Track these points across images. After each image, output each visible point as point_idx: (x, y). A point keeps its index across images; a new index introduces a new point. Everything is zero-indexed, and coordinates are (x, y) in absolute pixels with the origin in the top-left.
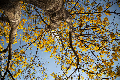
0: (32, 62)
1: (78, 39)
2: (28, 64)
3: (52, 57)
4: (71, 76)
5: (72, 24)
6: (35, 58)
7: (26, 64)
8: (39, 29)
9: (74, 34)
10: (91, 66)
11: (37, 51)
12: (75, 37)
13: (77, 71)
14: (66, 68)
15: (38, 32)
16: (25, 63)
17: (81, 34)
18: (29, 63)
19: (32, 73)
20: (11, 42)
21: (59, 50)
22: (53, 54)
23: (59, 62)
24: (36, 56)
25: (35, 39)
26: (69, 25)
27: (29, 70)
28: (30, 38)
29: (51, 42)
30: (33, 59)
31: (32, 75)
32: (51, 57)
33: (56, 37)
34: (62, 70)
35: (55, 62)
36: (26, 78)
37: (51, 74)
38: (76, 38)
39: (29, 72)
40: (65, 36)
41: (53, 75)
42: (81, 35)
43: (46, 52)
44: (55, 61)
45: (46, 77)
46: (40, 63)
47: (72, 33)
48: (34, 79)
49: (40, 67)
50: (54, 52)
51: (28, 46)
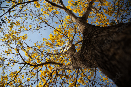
0: (43, 20)
1: (54, 71)
2: (43, 15)
3: (43, 40)
4: (20, 54)
5: (68, 69)
6: (47, 24)
7: (44, 13)
8: (74, 35)
9: (59, 68)
10: (23, 78)
11: (53, 28)
12: (56, 68)
13: (23, 62)
14: (28, 51)
15: (72, 32)
16: (45, 12)
17: (59, 75)
18: (44, 16)
20: (67, 11)
21: (49, 49)
22: (46, 42)
23: (37, 46)
24: (49, 25)
25: (65, 28)
26: (68, 66)
27: (37, 15)
28: (68, 24)
29: (59, 43)
30: (47, 22)
31: (31, 16)
32: (44, 39)
33: (62, 49)
34: (28, 46)
35: (37, 42)
36: (30, 10)
37: (27, 35)
38: (55, 69)
39: (35, 14)
40: (61, 59)
42: (57, 74)
43: (50, 36)
44: (39, 42)
45: (25, 30)
46: (41, 27)
47: (61, 67)
48: (27, 18)
49: (37, 26)
50: (47, 43)
51: (60, 21)
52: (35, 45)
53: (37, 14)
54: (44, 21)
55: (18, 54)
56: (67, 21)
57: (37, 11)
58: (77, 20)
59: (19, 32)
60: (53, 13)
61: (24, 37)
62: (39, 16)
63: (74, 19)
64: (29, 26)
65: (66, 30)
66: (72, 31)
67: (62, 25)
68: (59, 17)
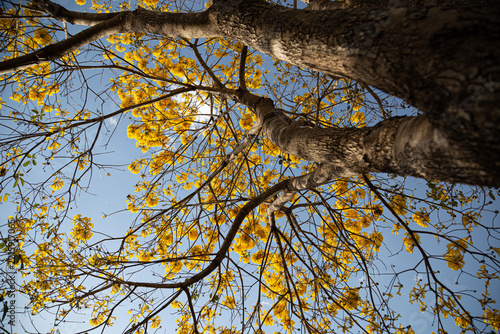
0: (65, 125)
2: (46, 111)
3: (134, 172)
4: (137, 285)
7: (39, 103)
11: (122, 111)
12: (276, 206)
14: (136, 243)
16: (38, 95)
19: (27, 154)
22: (150, 169)
23: (140, 207)
24: (101, 119)
25: (144, 64)
28: (139, 43)
30: (86, 117)
31: (21, 158)
32: (133, 167)
34: (124, 238)
35: (129, 196)
37: (79, 216)
39: (25, 137)
41: (79, 224)
43: (134, 136)
44: (134, 192)
46: (90, 151)
48: (15, 176)
49: (75, 163)
50: (157, 166)
51: (114, 66)
52: (131, 211)
54: (74, 123)
55: (132, 291)
56: (127, 39)
59: (56, 237)
60: (61, 69)
61: (84, 230)
62: (41, 131)
64: (53, 188)
65: (153, 67)
66: (171, 48)
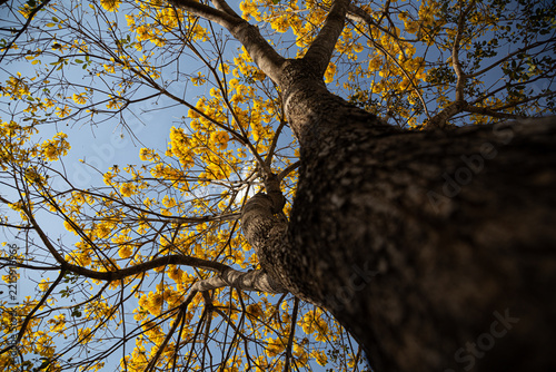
0: (137, 68)
1: (194, 292)
2: (135, 47)
3: (141, 156)
4: (36, 227)
6: (157, 87)
7: (137, 36)
8: (279, 131)
9: (215, 283)
10: (58, 328)
11: (183, 102)
12: (202, 284)
14: (79, 207)
15: (268, 117)
16: (145, 33)
18: (140, 50)
19: (87, 55)
21: (168, 196)
22: (154, 167)
23: (114, 184)
24: (163, 92)
27: (105, 48)
28: (250, 80)
29: (212, 166)
30: (153, 77)
31: (81, 52)
32: (145, 153)
33: (225, 195)
34: (74, 189)
35: (116, 166)
36: (73, 24)
37: (66, 136)
38: (200, 287)
39: (100, 43)
40: (224, 237)
41: (57, 142)
42: (210, 308)
43: (172, 136)
44: (123, 168)
45: (57, 114)
46: (129, 102)
47: (221, 277)
48: (61, 59)
49: (109, 97)
50: (162, 171)
51: (214, 70)
52: (105, 179)
53: (109, 41)
54: (143, 73)
55: (28, 228)
56: (245, 69)
57: (105, 27)
58: (279, 72)
59: (29, 127)
60: (179, 33)
61: (54, 150)
62: (115, 52)
63: (269, 69)
64: (74, 97)
65: (243, 107)
67: (221, 88)
68: (210, 54)
